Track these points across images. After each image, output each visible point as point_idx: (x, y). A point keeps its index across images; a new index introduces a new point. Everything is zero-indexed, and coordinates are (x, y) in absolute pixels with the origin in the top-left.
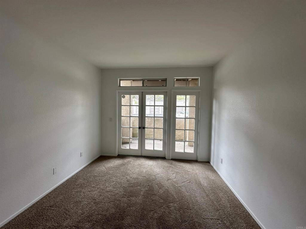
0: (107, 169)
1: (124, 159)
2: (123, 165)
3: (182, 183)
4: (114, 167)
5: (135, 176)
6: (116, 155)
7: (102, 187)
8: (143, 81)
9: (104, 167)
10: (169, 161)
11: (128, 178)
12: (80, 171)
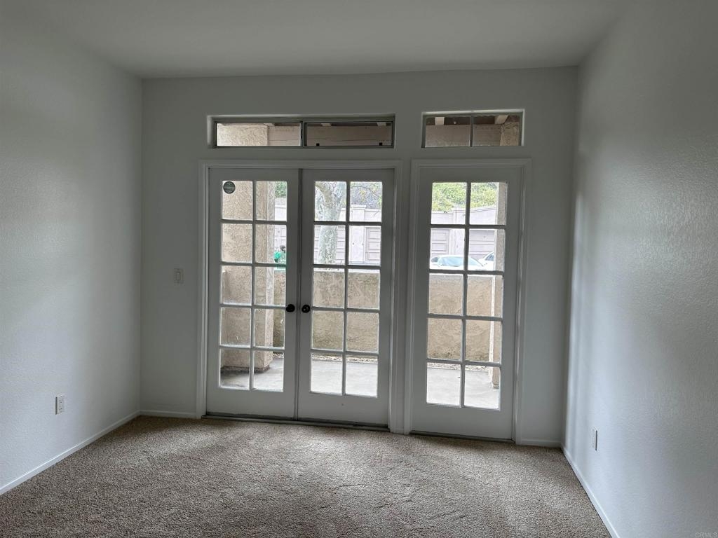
0: (153, 463)
1: (226, 430)
2: (218, 449)
3: (432, 518)
4: (182, 457)
5: (256, 489)
6: (200, 413)
7: (124, 523)
8: (305, 125)
9: (143, 457)
10: (402, 439)
11: (230, 494)
12: (52, 468)
